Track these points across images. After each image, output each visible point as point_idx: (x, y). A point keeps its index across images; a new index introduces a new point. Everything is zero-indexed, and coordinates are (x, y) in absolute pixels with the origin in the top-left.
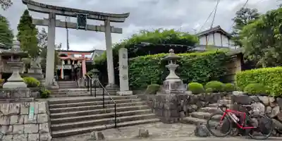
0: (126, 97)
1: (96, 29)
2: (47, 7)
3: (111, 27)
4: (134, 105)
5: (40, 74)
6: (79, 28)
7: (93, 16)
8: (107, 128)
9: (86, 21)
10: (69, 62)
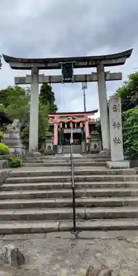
0: (118, 171)
1: (85, 79)
2: (29, 61)
3: (106, 73)
4: (126, 186)
5: (16, 139)
6: (65, 81)
7: (81, 64)
8: (59, 230)
9: (72, 71)
10: (71, 125)
